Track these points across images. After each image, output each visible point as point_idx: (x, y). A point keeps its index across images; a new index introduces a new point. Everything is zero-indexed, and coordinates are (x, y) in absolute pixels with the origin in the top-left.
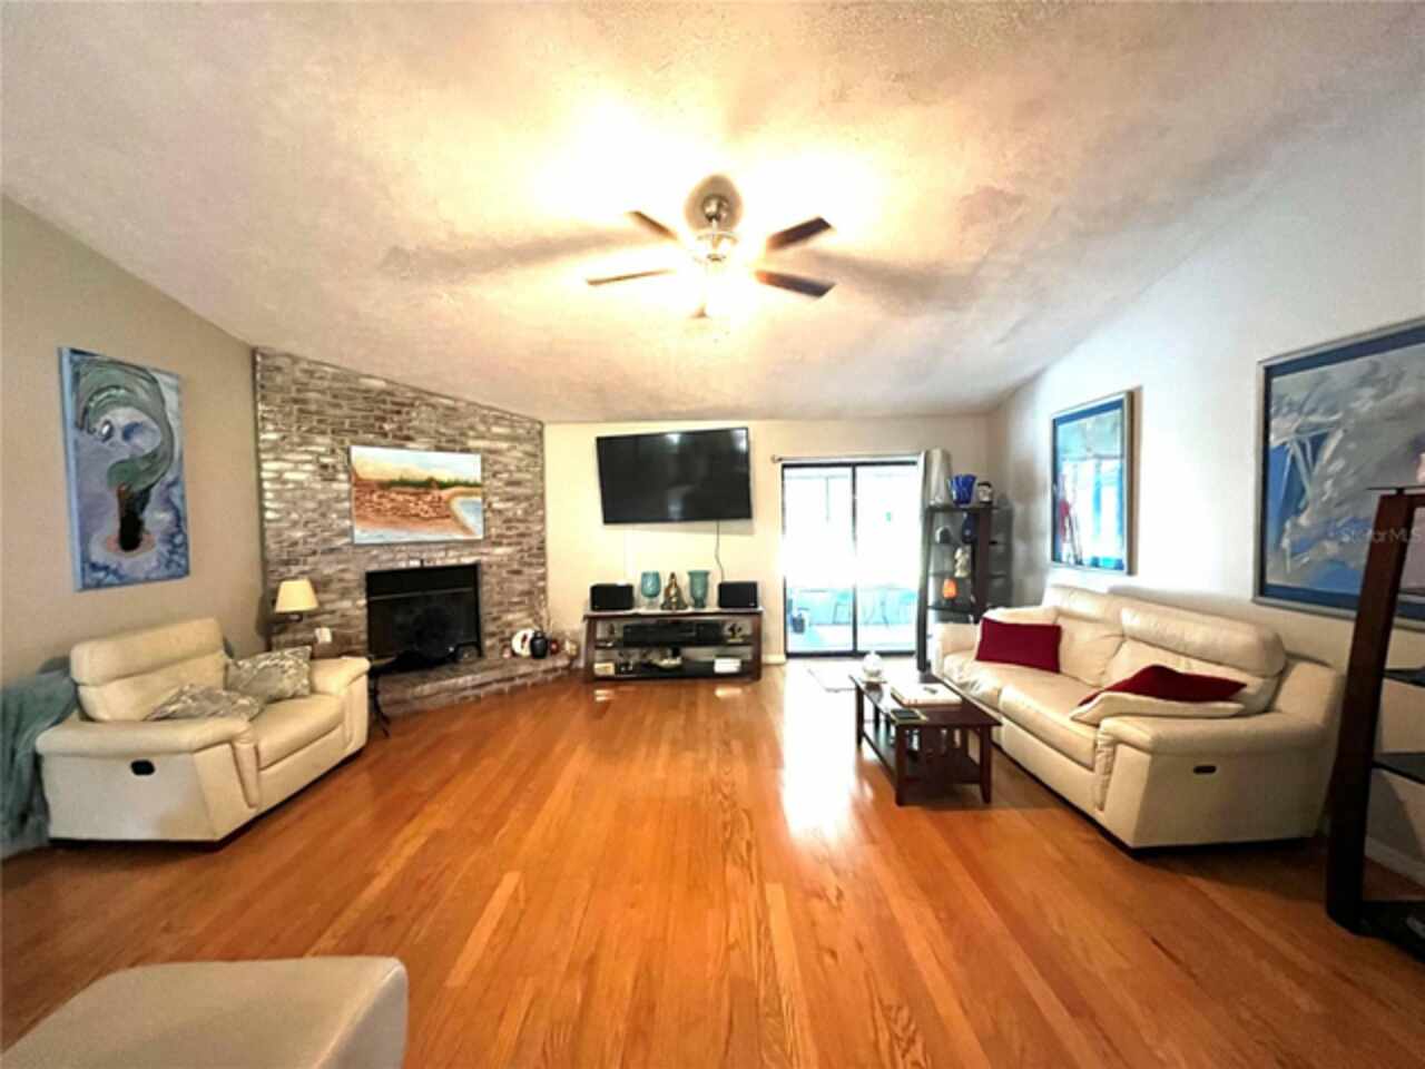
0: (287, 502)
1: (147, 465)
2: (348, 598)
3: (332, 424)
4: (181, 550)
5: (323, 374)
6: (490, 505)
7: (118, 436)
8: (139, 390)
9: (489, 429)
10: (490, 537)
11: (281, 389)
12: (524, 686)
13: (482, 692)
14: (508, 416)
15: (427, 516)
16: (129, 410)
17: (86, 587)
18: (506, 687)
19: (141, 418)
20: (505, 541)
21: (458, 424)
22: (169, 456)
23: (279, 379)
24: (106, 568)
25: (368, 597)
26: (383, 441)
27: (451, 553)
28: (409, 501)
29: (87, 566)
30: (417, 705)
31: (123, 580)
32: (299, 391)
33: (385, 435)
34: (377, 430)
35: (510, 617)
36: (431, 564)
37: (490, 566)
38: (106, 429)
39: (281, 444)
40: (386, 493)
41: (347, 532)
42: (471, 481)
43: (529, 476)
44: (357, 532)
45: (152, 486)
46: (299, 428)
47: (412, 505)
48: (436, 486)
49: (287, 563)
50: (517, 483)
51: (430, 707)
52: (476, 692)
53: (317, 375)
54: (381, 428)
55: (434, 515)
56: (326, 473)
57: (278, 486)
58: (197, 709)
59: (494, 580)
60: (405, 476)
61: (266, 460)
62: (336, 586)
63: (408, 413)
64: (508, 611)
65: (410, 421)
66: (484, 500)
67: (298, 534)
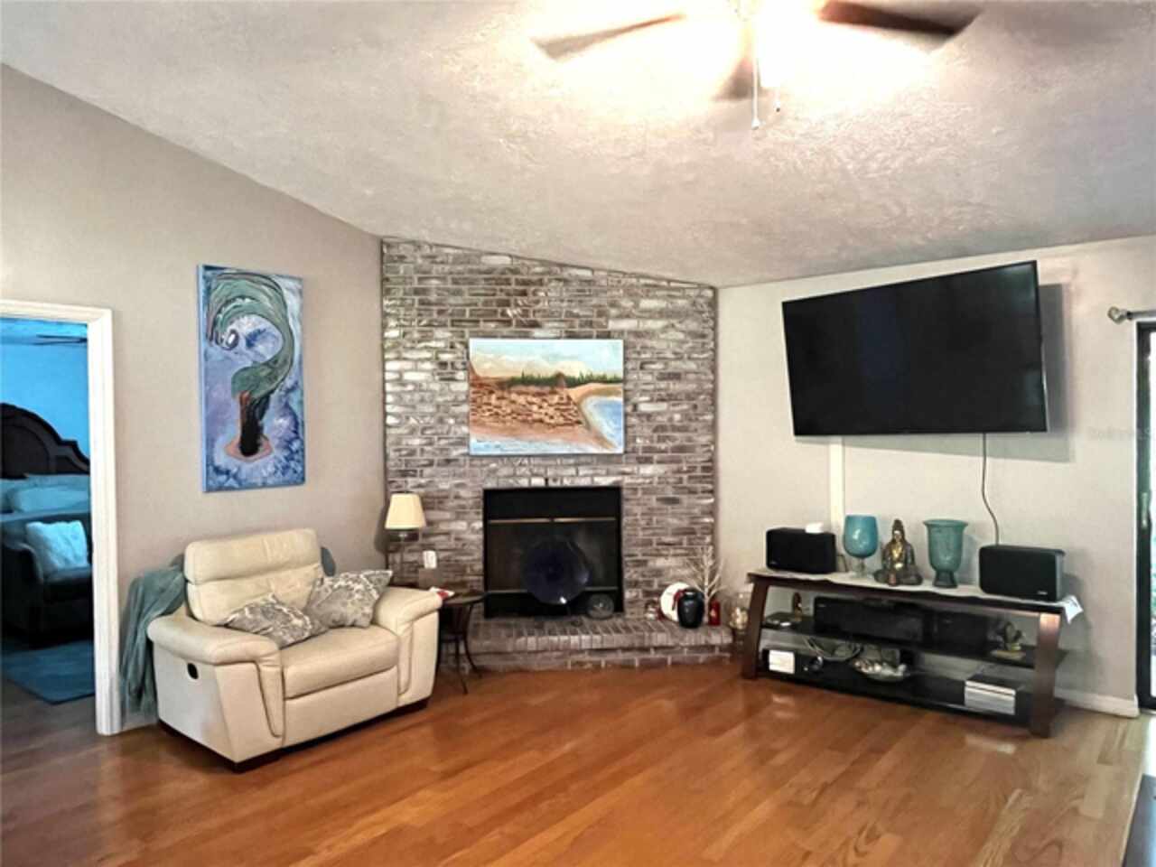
0: (406, 406)
1: (267, 371)
2: (463, 519)
3: (451, 315)
4: (296, 457)
5: (445, 258)
6: (635, 407)
7: (242, 343)
8: (262, 297)
9: (636, 306)
10: (634, 451)
11: (405, 280)
12: (663, 662)
13: (603, 660)
14: (664, 283)
15: (552, 421)
16: (254, 318)
17: (209, 489)
18: (636, 659)
19: (265, 325)
20: (656, 457)
21: (595, 301)
22: (289, 361)
23: (402, 268)
24: (227, 472)
25: (485, 520)
26: (505, 331)
27: (582, 471)
28: (531, 403)
29: (211, 468)
30: (520, 661)
31: (243, 485)
32: (420, 279)
33: (508, 323)
34: (499, 317)
35: (660, 563)
36: (558, 484)
37: (635, 490)
38: (233, 337)
39: (403, 341)
40: (506, 394)
41: (463, 441)
42: (609, 376)
43: (692, 366)
44: (473, 441)
45: (272, 391)
46: (420, 321)
47: (535, 408)
48: (564, 383)
49: (404, 474)
50: (676, 376)
51: (535, 667)
52: (595, 658)
53: (438, 260)
54: (504, 314)
55: (561, 420)
56: (445, 371)
57: (398, 389)
58: (251, 622)
59: (638, 510)
60: (527, 373)
61: (389, 360)
62: (451, 503)
63: (534, 293)
64: (659, 555)
65: (537, 302)
66: (626, 400)
67: (416, 442)
